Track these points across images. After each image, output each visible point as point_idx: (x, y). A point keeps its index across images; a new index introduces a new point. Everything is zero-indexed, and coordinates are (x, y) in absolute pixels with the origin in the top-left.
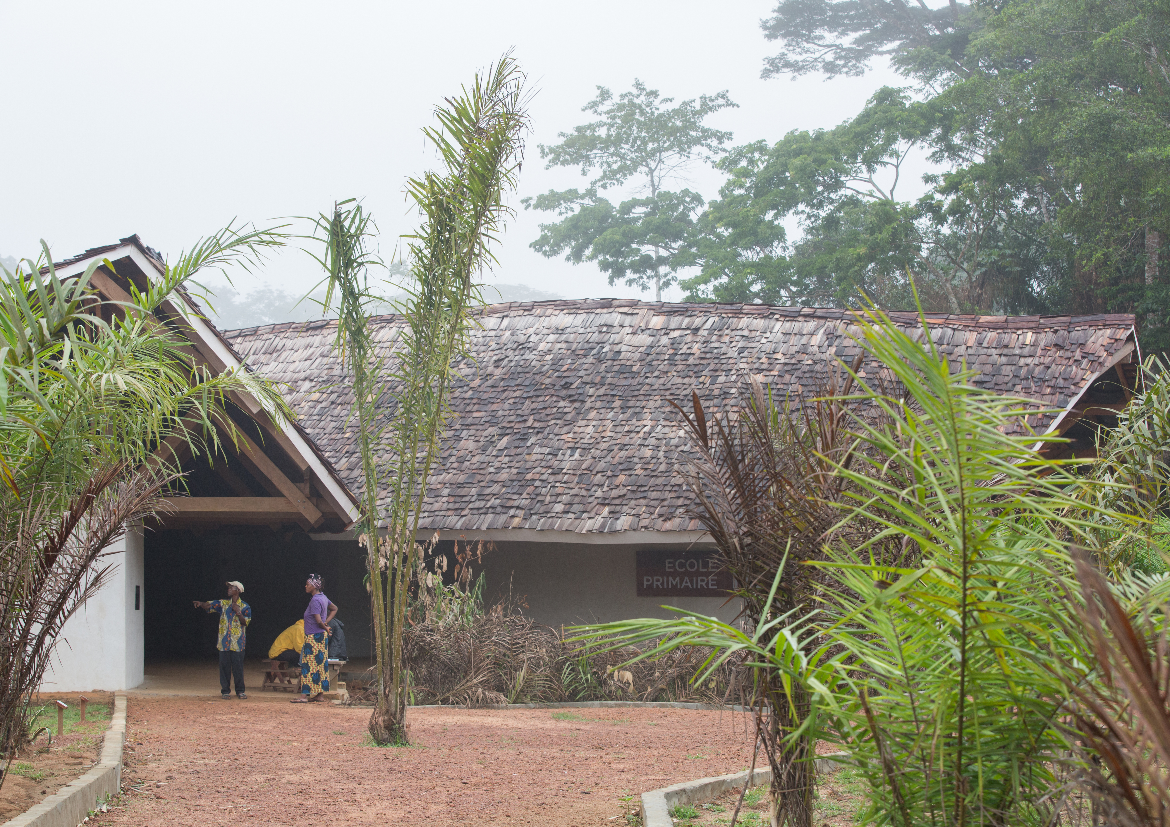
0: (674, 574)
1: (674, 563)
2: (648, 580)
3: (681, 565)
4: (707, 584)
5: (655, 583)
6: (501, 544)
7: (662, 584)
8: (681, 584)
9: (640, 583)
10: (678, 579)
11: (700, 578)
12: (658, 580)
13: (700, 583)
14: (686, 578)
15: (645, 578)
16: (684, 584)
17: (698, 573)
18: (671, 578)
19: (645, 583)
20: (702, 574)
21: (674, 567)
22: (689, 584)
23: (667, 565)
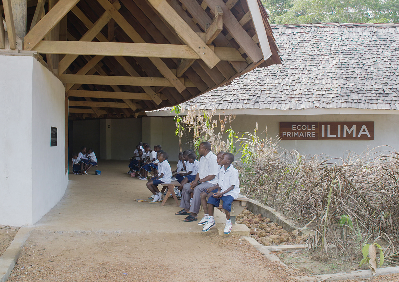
0: (296, 131)
1: (296, 127)
2: (284, 134)
3: (299, 127)
4: (311, 135)
5: (288, 135)
6: (238, 116)
7: (291, 135)
8: (299, 136)
9: (281, 135)
10: (298, 133)
11: (307, 133)
12: (289, 134)
13: (307, 135)
14: (302, 133)
15: (283, 133)
16: (300, 135)
17: (307, 131)
18: (295, 133)
19: (283, 135)
20: (309, 131)
21: (296, 128)
22: (303, 135)
23: (293, 128)
